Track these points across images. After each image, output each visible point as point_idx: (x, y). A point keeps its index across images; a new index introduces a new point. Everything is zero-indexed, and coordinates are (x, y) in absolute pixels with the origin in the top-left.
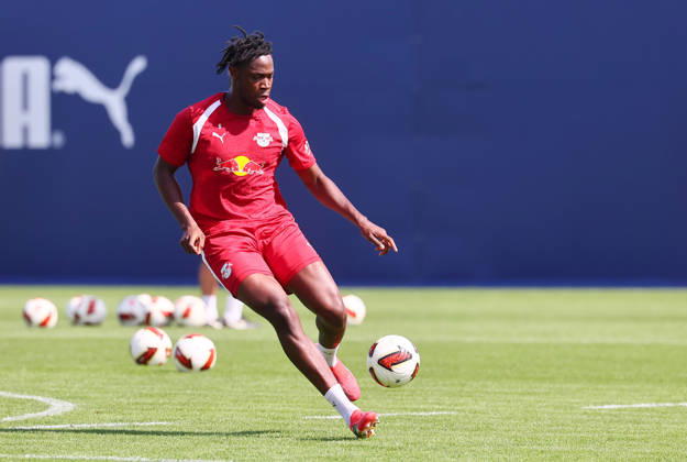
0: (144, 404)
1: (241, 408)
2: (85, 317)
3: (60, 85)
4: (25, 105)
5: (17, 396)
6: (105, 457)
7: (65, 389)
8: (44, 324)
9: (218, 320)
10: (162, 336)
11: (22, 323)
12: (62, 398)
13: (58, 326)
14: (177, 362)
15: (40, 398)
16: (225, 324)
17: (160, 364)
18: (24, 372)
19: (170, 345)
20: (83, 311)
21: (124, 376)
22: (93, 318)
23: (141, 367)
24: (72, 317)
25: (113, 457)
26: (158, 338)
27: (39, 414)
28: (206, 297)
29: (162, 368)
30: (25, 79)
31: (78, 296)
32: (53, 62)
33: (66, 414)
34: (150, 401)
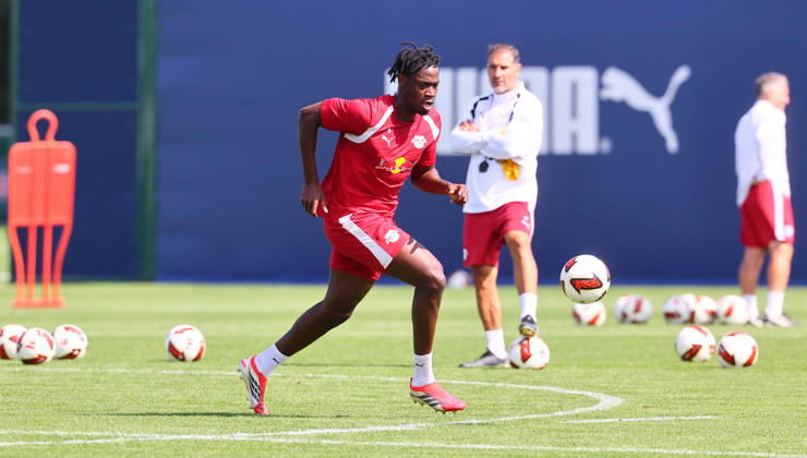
0: (689, 398)
1: (782, 403)
2: (632, 316)
3: (607, 94)
4: (574, 113)
5: (568, 391)
6: (652, 450)
7: (614, 385)
8: (592, 323)
9: (759, 318)
10: (706, 333)
11: (572, 321)
12: (611, 394)
13: (606, 324)
14: (720, 358)
15: (590, 394)
16: (765, 320)
17: (705, 361)
18: (574, 368)
19: (714, 343)
20: (630, 310)
21: (671, 372)
22: (639, 317)
23: (687, 364)
24: (619, 315)
25: (661, 450)
26: (702, 335)
27: (589, 408)
28: (748, 296)
29: (706, 364)
30: (574, 87)
31: (626, 295)
32: (601, 71)
33: (614, 408)
34: (695, 396)
